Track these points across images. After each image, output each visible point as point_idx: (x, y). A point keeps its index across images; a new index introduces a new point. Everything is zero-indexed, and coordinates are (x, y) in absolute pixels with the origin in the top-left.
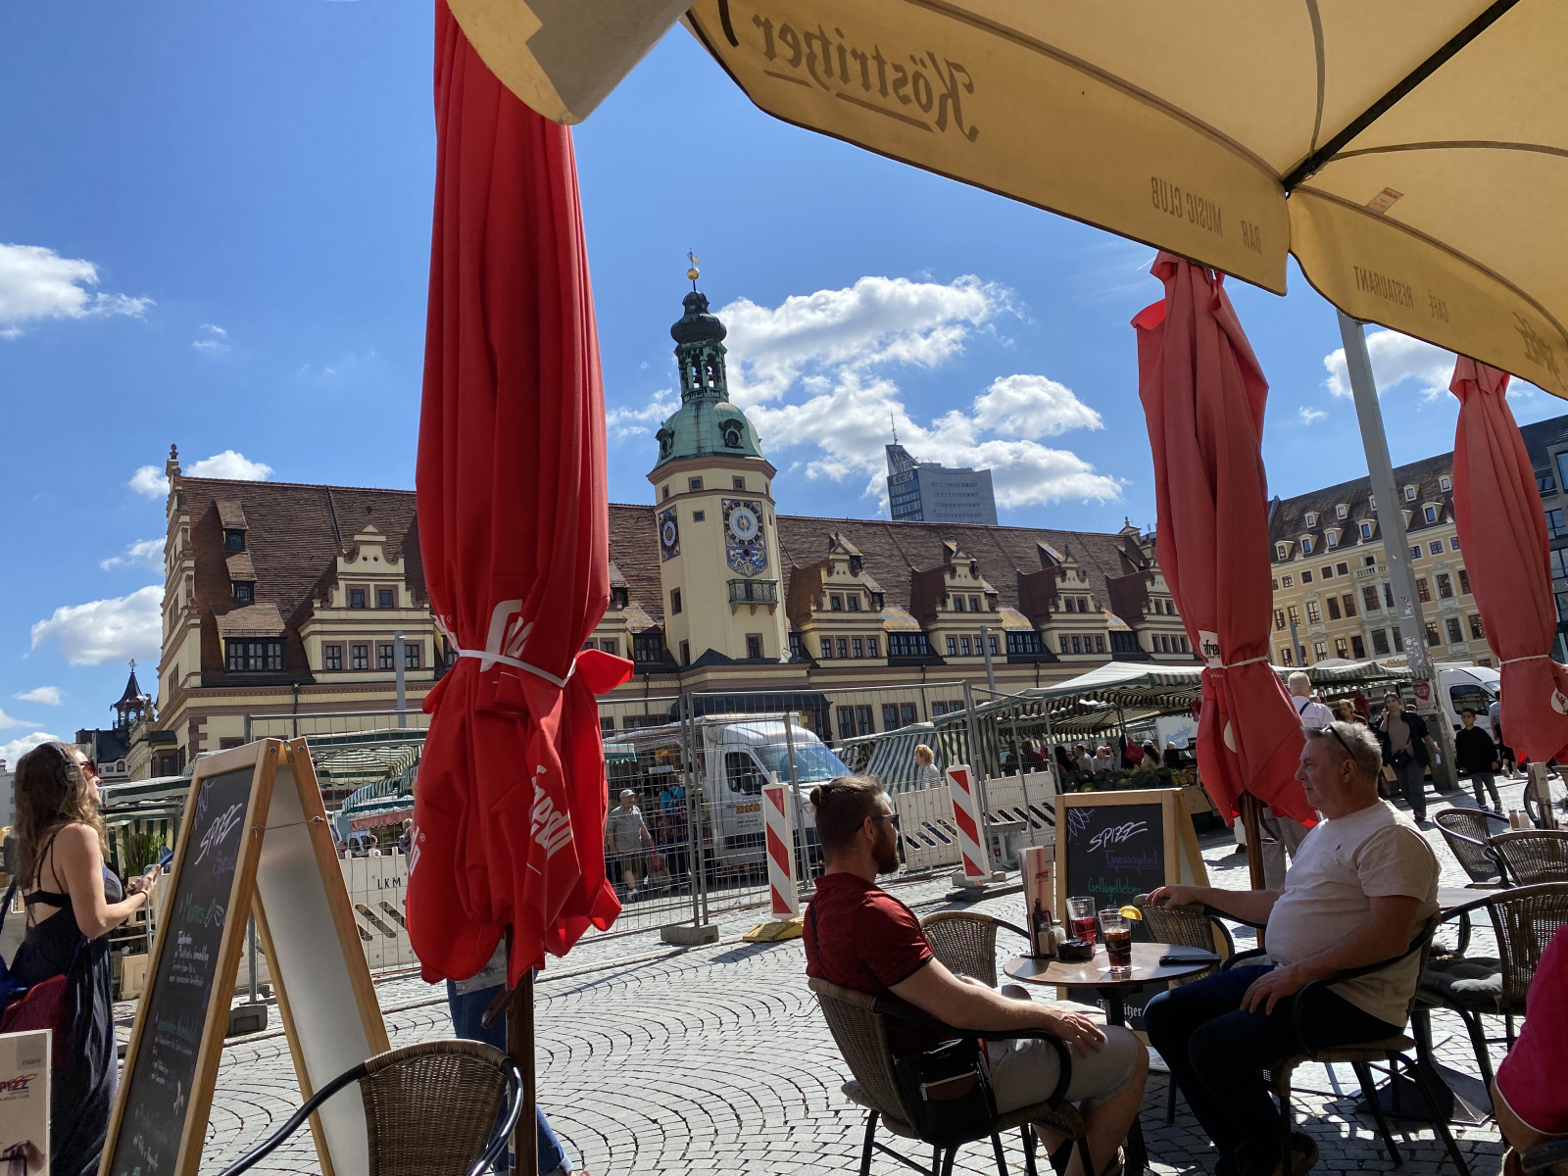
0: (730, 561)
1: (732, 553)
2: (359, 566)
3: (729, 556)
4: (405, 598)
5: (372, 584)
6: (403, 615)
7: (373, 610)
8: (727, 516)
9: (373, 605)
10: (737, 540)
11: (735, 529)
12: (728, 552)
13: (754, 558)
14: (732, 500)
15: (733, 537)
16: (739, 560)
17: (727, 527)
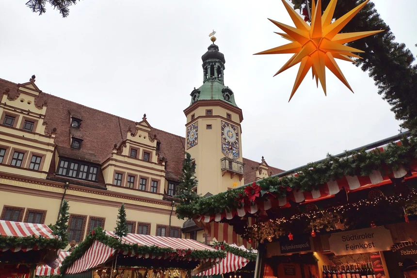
0: (223, 150)
1: (224, 146)
2: (16, 103)
3: (222, 147)
4: (40, 128)
5: (21, 116)
6: (36, 137)
7: (17, 129)
8: (223, 129)
9: (18, 127)
10: (227, 141)
11: (225, 136)
12: (222, 146)
13: (234, 152)
14: (226, 123)
15: (225, 139)
16: (227, 150)
17: (223, 134)
